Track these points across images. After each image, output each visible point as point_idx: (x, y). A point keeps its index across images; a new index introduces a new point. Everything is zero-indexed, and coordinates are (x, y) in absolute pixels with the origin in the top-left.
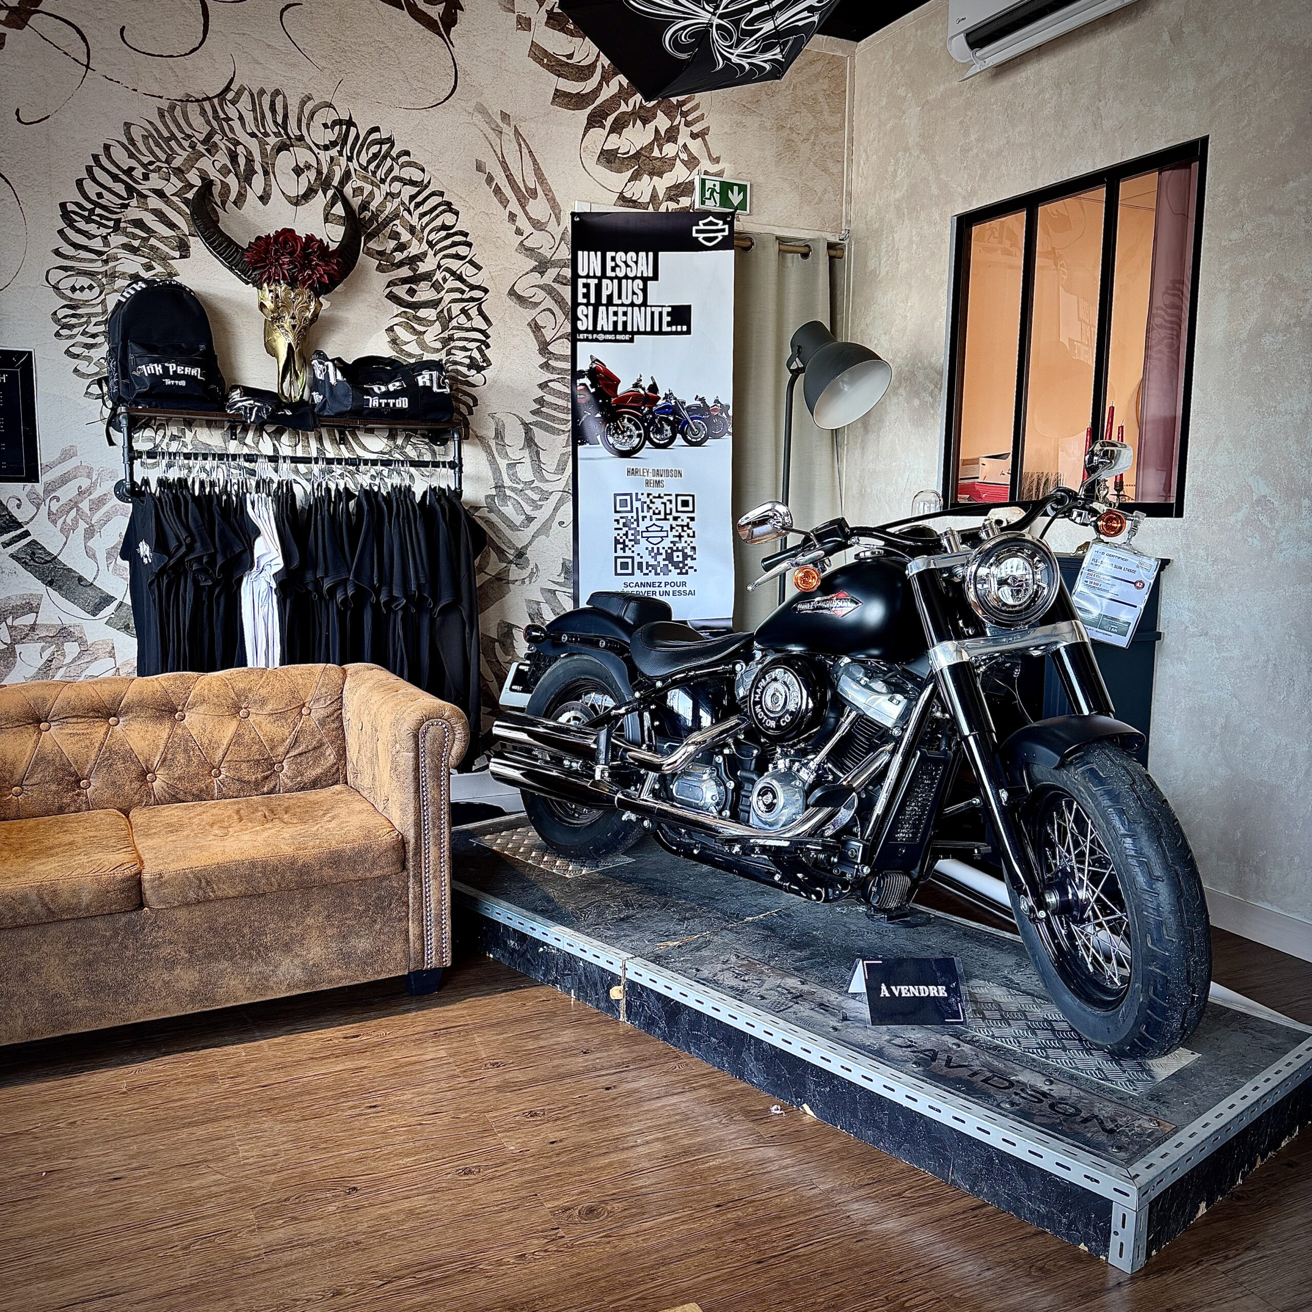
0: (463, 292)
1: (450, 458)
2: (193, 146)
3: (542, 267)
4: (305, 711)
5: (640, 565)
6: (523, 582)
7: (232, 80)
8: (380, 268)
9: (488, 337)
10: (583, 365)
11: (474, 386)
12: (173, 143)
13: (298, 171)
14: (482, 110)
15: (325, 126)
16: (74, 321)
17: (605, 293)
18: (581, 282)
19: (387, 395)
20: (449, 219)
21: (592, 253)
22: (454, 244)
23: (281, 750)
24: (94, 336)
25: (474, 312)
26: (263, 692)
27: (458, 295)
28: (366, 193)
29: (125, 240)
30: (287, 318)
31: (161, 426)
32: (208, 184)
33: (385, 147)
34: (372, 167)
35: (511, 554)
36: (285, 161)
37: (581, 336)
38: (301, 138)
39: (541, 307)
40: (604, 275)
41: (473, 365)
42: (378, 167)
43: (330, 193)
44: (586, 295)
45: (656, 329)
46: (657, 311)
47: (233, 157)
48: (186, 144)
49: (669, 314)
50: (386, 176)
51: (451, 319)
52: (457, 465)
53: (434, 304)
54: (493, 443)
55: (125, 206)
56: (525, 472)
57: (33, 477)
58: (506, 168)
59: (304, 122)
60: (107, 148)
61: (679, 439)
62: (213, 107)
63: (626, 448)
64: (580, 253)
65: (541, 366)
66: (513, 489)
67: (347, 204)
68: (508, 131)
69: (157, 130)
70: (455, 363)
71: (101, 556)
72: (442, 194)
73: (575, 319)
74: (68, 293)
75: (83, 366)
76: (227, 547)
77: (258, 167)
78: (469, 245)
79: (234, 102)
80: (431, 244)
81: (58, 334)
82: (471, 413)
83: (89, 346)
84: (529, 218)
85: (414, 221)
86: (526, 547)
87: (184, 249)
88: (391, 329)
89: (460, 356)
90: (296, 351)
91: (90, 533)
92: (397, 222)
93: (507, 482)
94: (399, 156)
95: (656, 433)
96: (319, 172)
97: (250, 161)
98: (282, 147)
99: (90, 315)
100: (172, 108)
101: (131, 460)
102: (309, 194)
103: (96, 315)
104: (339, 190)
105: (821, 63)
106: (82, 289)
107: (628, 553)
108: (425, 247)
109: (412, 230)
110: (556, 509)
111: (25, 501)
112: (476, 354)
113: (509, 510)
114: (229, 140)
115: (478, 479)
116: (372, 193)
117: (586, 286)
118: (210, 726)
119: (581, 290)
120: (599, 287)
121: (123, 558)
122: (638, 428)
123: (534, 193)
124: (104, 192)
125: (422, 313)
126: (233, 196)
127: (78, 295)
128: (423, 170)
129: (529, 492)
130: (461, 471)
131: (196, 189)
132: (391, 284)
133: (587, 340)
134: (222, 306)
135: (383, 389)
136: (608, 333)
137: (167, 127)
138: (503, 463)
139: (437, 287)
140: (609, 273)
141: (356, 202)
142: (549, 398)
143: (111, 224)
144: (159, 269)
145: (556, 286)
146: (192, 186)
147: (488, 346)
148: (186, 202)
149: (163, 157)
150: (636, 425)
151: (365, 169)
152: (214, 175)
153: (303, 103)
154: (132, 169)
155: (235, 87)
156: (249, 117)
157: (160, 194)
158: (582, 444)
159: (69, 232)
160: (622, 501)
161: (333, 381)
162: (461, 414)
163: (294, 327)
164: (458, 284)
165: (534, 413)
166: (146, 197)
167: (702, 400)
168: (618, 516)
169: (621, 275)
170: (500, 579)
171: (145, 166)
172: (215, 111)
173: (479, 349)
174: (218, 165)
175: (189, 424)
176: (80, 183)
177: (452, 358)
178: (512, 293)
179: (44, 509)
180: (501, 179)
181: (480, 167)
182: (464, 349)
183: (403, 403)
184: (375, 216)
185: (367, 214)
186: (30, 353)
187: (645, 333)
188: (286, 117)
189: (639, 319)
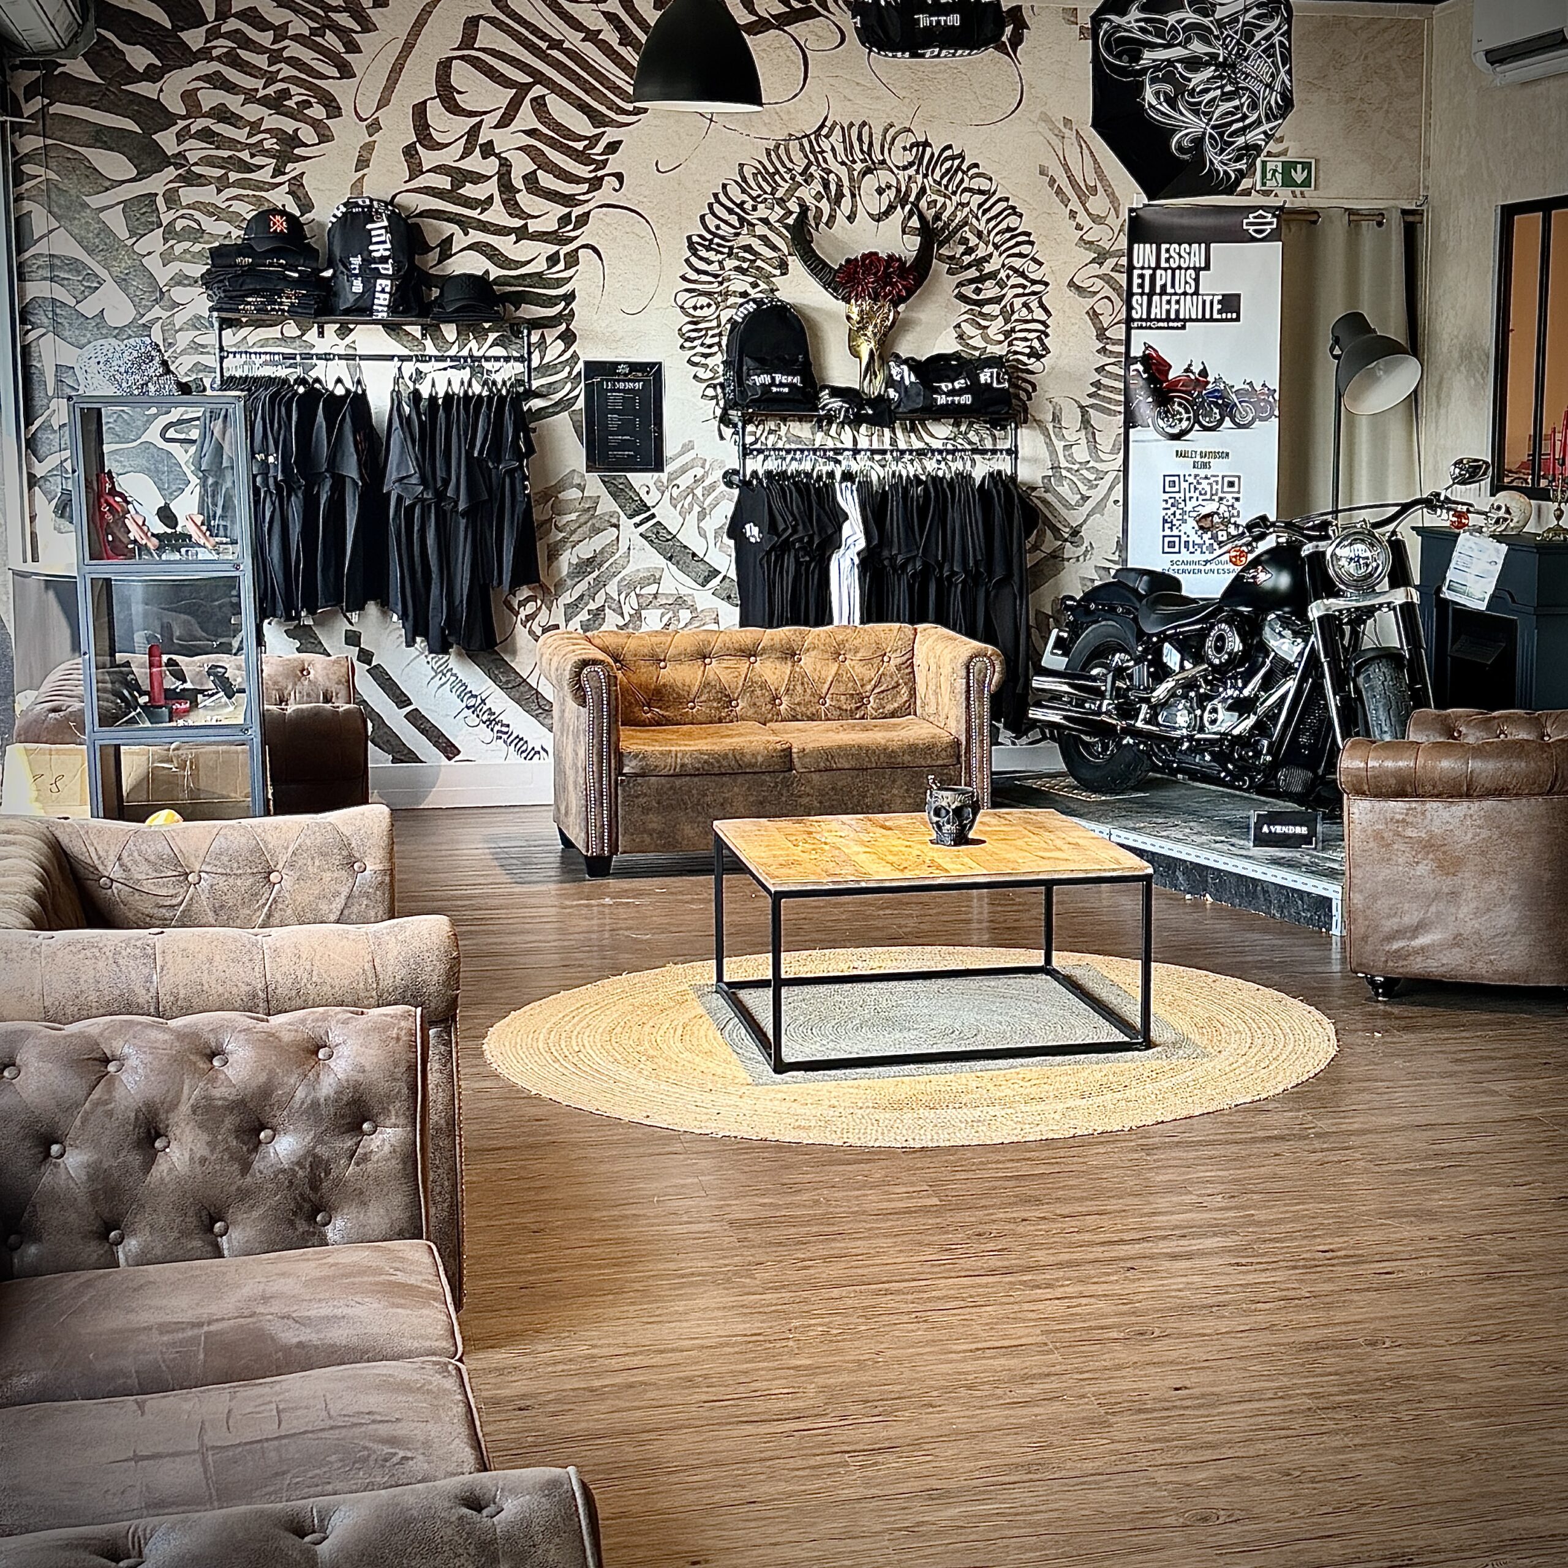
0: (1024, 287)
1: (1007, 446)
2: (793, 178)
3: (1101, 258)
4: (886, 659)
5: (1187, 542)
6: (1078, 559)
7: (826, 118)
8: (950, 272)
9: (1047, 326)
10: (1137, 351)
11: (1033, 373)
12: (777, 177)
13: (880, 191)
14: (1045, 118)
15: (905, 149)
16: (694, 335)
17: (1159, 283)
18: (1136, 272)
19: (953, 392)
20: (1013, 222)
21: (1148, 246)
22: (1018, 244)
23: (869, 687)
24: (710, 346)
25: (1034, 305)
26: (856, 642)
27: (1020, 291)
28: (939, 205)
29: (737, 263)
30: (871, 328)
31: (761, 422)
32: (804, 209)
33: (957, 162)
34: (944, 182)
35: (1066, 532)
36: (870, 183)
37: (1136, 324)
38: (883, 162)
39: (1099, 296)
40: (1158, 266)
41: (1033, 354)
42: (950, 180)
43: (908, 207)
44: (1141, 286)
45: (1208, 316)
46: (1208, 299)
47: (826, 185)
48: (787, 177)
49: (1219, 302)
50: (958, 187)
51: (1013, 312)
52: (1013, 452)
53: (997, 300)
54: (1050, 427)
55: (737, 235)
56: (1081, 453)
57: (659, 467)
58: (1067, 169)
59: (887, 146)
60: (724, 186)
61: (1228, 423)
62: (810, 142)
63: (1176, 431)
64: (1136, 246)
65: (1098, 351)
66: (1069, 470)
67: (922, 218)
68: (1070, 134)
69: (764, 167)
70: (1016, 353)
71: (711, 535)
72: (1007, 199)
73: (1130, 308)
74: (691, 311)
75: (701, 373)
76: (822, 529)
77: (846, 191)
78: (1032, 243)
79: (827, 137)
80: (996, 246)
81: (682, 347)
82: (1030, 398)
83: (706, 356)
84: (1089, 214)
85: (982, 226)
86: (1081, 526)
87: (783, 267)
88: (959, 326)
89: (1020, 346)
90: (876, 354)
91: (702, 515)
92: (966, 228)
93: (1064, 464)
94: (969, 169)
95: (1204, 416)
96: (898, 190)
97: (840, 186)
98: (868, 171)
99: (707, 329)
100: (777, 147)
101: (745, 455)
102: (891, 208)
103: (711, 328)
104: (915, 205)
105: (1395, 30)
106: (702, 307)
107: (1175, 532)
108: (991, 248)
109: (979, 235)
110: (1111, 488)
111: (653, 488)
112: (1036, 344)
113: (1064, 490)
114: (823, 170)
115: (1034, 460)
116: (944, 204)
117: (1142, 276)
118: (819, 668)
119: (1136, 281)
120: (1153, 278)
121: (730, 536)
122: (1187, 412)
123: (1094, 190)
124: (722, 225)
125: (986, 309)
126: (825, 219)
127: (698, 313)
128: (990, 179)
129: (1084, 472)
130: (1016, 458)
131: (794, 216)
132: (960, 284)
133: (1141, 328)
134: (814, 315)
135: (950, 386)
136: (1161, 320)
137: (772, 163)
138: (1059, 445)
139: (1001, 285)
140: (1163, 264)
141: (930, 214)
142: (1105, 381)
143: (726, 250)
144: (763, 286)
145: (1113, 274)
146: (791, 213)
147: (1047, 335)
148: (787, 227)
149: (769, 189)
150: (1186, 409)
151: (939, 184)
152: (810, 201)
153: (886, 130)
154: (743, 202)
155: (828, 124)
156: (840, 149)
157: (765, 221)
158: (1134, 427)
159: (693, 260)
160: (1171, 482)
161: (907, 383)
162: (1021, 400)
163: (875, 334)
164: (1022, 281)
165: (1090, 396)
166: (753, 225)
167: (1250, 384)
168: (1166, 496)
169: (1174, 266)
170: (1056, 557)
171: (753, 199)
172: (812, 146)
173: (1039, 338)
174: (813, 193)
175: (784, 420)
176: (702, 217)
177: (1014, 348)
178: (1071, 284)
179: (667, 494)
180: (1063, 182)
181: (1043, 172)
182: (1026, 339)
183: (966, 399)
184: (946, 225)
185: (940, 224)
186: (660, 364)
187: (1197, 320)
188: (871, 144)
189: (1189, 307)
